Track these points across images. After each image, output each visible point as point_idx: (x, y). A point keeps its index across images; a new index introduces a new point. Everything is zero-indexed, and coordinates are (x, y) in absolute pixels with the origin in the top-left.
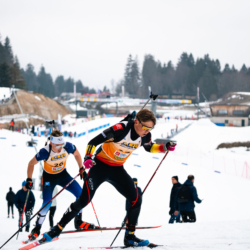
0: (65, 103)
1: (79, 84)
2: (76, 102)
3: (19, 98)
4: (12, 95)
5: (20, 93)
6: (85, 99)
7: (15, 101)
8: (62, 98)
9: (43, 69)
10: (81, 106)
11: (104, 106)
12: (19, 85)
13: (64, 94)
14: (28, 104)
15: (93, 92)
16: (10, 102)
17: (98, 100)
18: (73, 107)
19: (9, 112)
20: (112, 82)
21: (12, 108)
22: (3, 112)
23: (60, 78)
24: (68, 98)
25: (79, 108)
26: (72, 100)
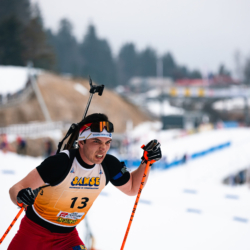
0: (138, 99)
1: (168, 61)
2: (161, 98)
3: (42, 89)
4: (29, 83)
5: (44, 78)
6: (181, 91)
7: (33, 96)
8: (133, 90)
9: (92, 30)
10: (172, 104)
11: (219, 106)
12: (42, 62)
13: (136, 81)
14: (61, 102)
15: (196, 76)
16: (24, 97)
17: (207, 93)
18: (156, 108)
19: (22, 119)
20: (237, 56)
21: (28, 109)
22: (8, 118)
23: (129, 49)
24: (144, 89)
25: (168, 110)
26: (154, 93)
